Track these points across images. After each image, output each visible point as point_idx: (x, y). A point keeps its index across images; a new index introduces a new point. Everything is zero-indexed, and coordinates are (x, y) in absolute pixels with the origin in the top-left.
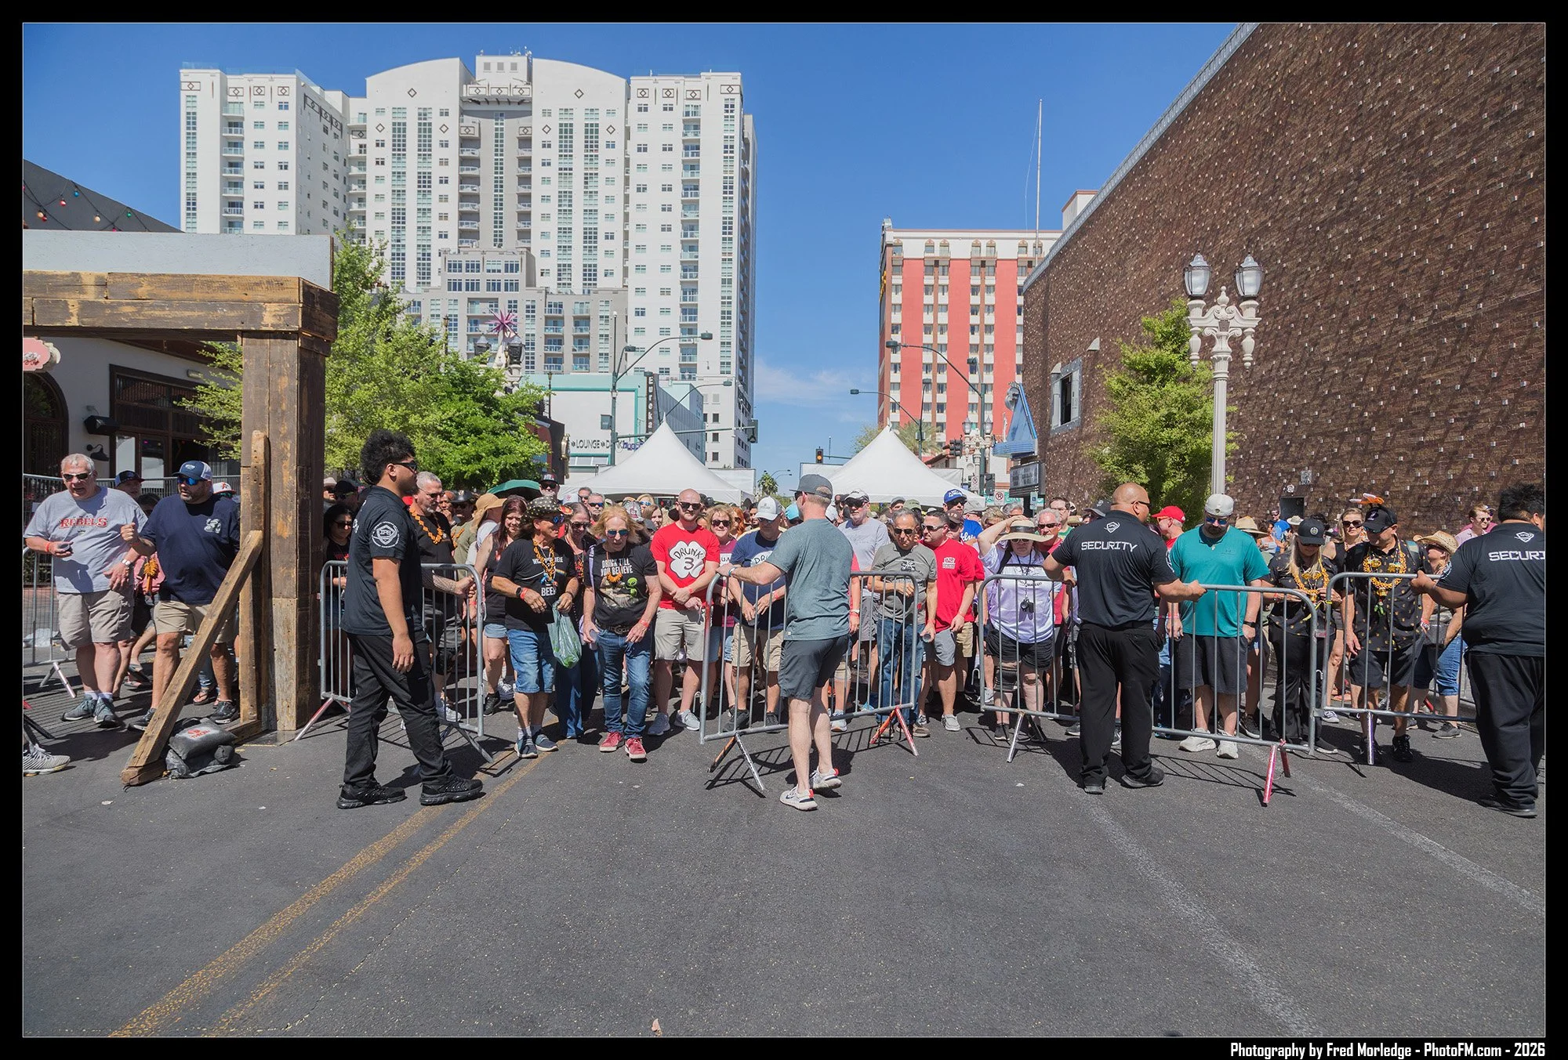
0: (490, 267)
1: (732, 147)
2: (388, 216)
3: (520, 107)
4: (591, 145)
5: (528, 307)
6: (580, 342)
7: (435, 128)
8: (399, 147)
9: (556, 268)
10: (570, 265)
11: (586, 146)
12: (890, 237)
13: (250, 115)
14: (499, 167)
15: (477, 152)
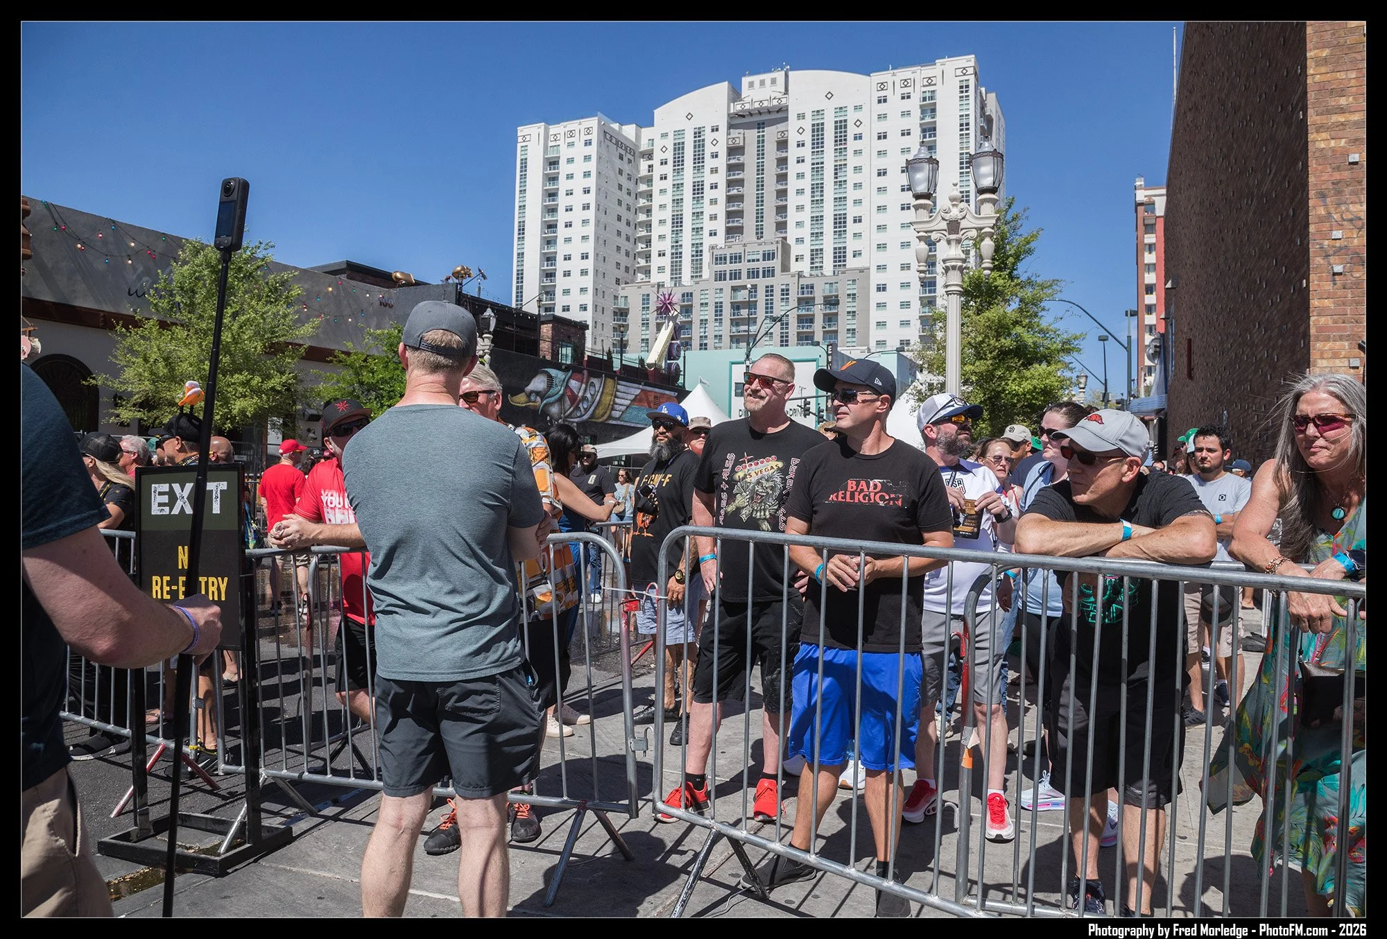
0: (751, 257)
1: (967, 124)
2: (669, 222)
3: (779, 114)
4: (840, 139)
5: (783, 290)
6: (830, 320)
7: (708, 143)
8: (679, 162)
9: (809, 253)
10: (821, 250)
11: (836, 141)
12: (1141, 196)
13: (564, 153)
14: (760, 169)
15: (742, 158)
